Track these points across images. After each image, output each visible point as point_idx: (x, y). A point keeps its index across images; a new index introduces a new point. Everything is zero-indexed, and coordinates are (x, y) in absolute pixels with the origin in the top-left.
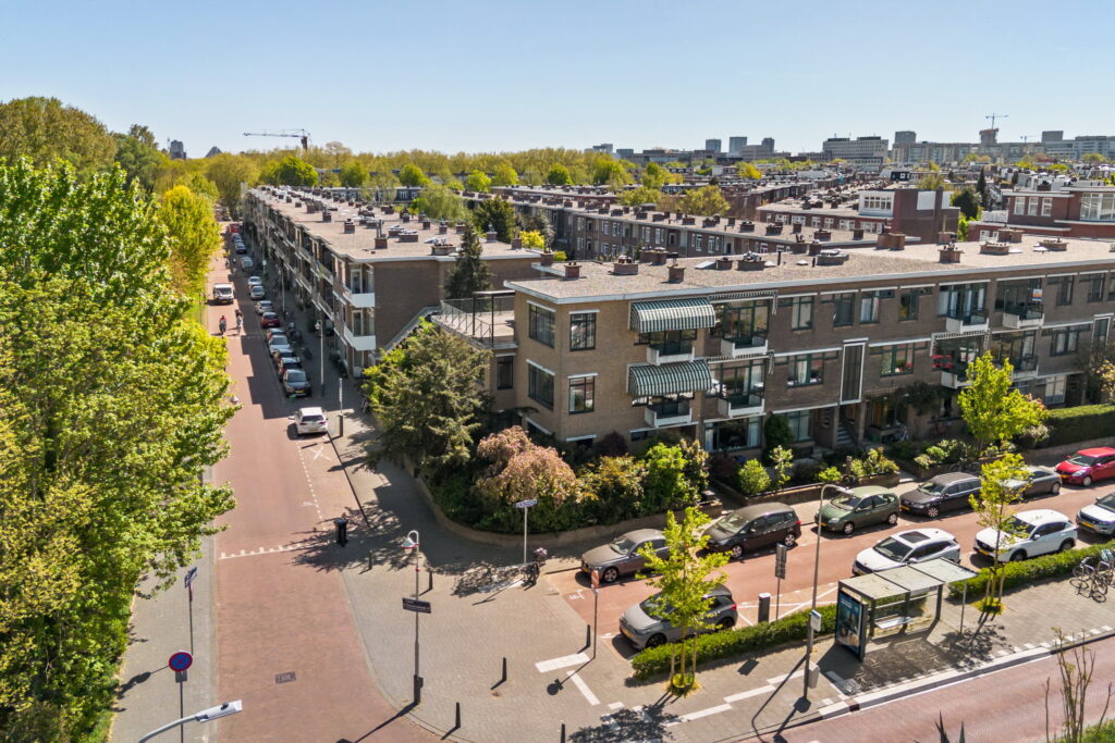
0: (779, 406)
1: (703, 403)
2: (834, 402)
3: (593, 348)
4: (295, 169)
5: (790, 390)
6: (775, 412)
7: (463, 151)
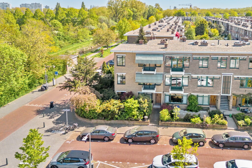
0: (194, 92)
1: (164, 87)
2: (218, 94)
3: (125, 66)
4: (180, 13)
5: (198, 87)
6: (192, 94)
7: (227, 8)
